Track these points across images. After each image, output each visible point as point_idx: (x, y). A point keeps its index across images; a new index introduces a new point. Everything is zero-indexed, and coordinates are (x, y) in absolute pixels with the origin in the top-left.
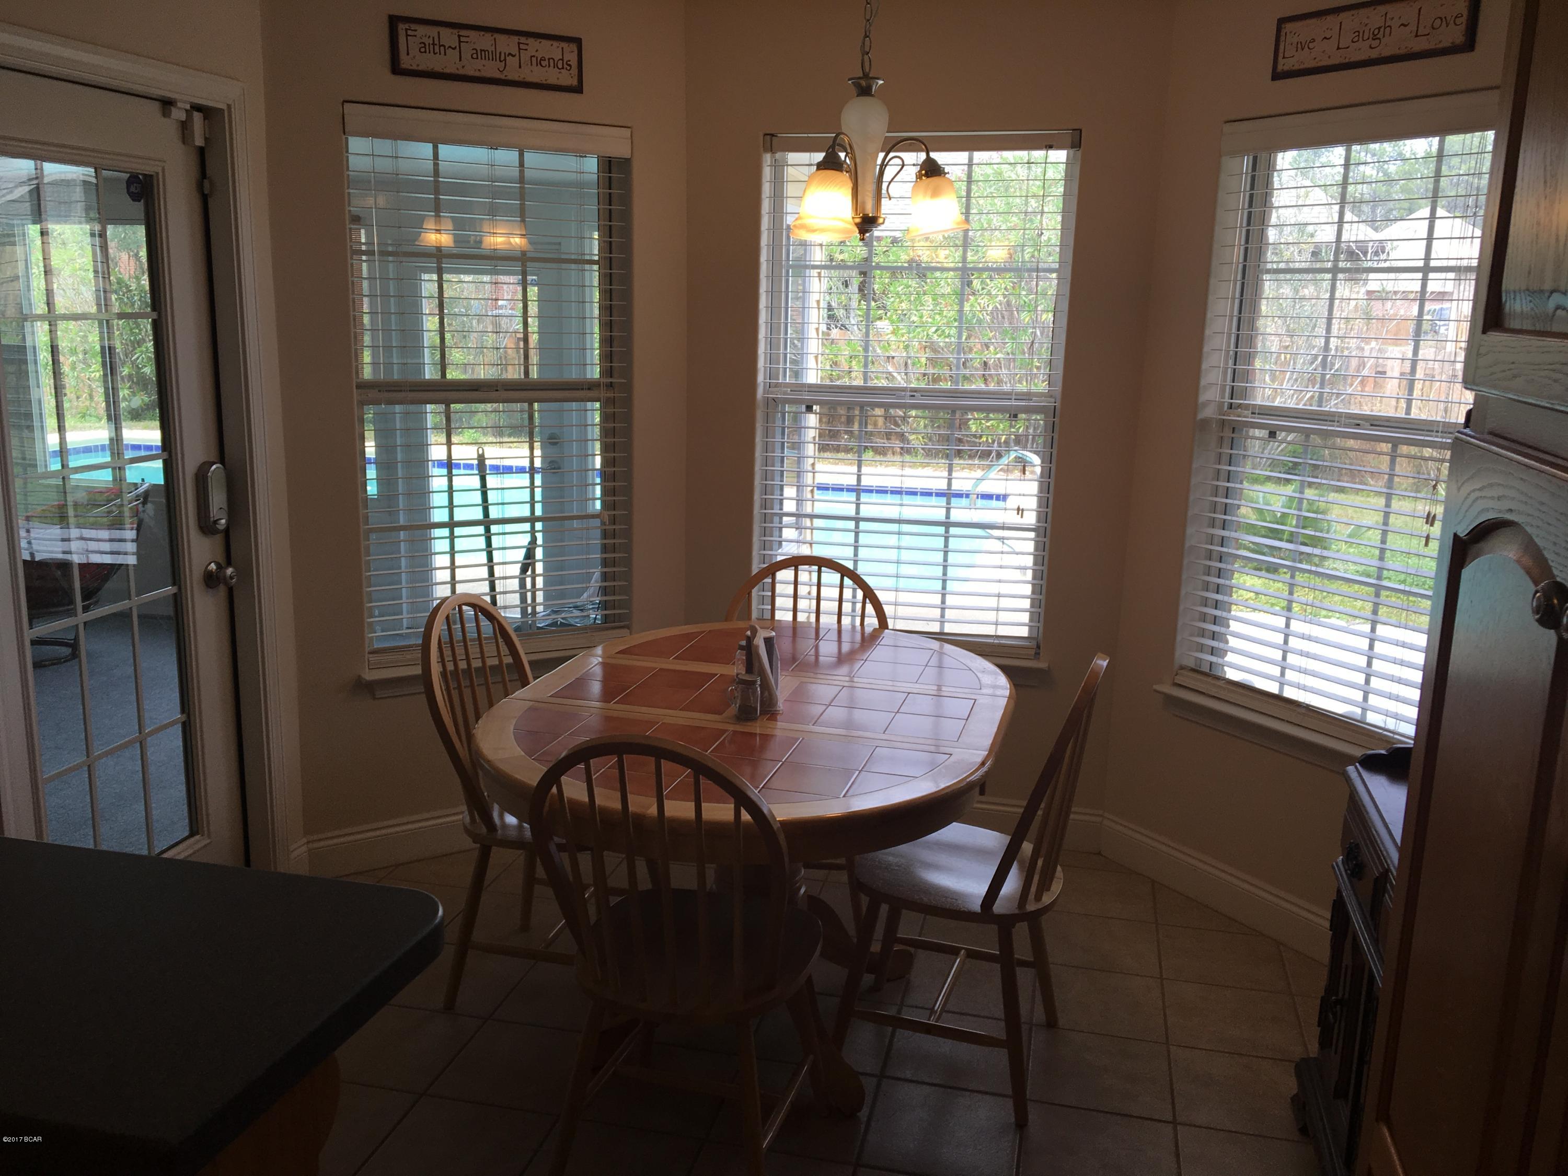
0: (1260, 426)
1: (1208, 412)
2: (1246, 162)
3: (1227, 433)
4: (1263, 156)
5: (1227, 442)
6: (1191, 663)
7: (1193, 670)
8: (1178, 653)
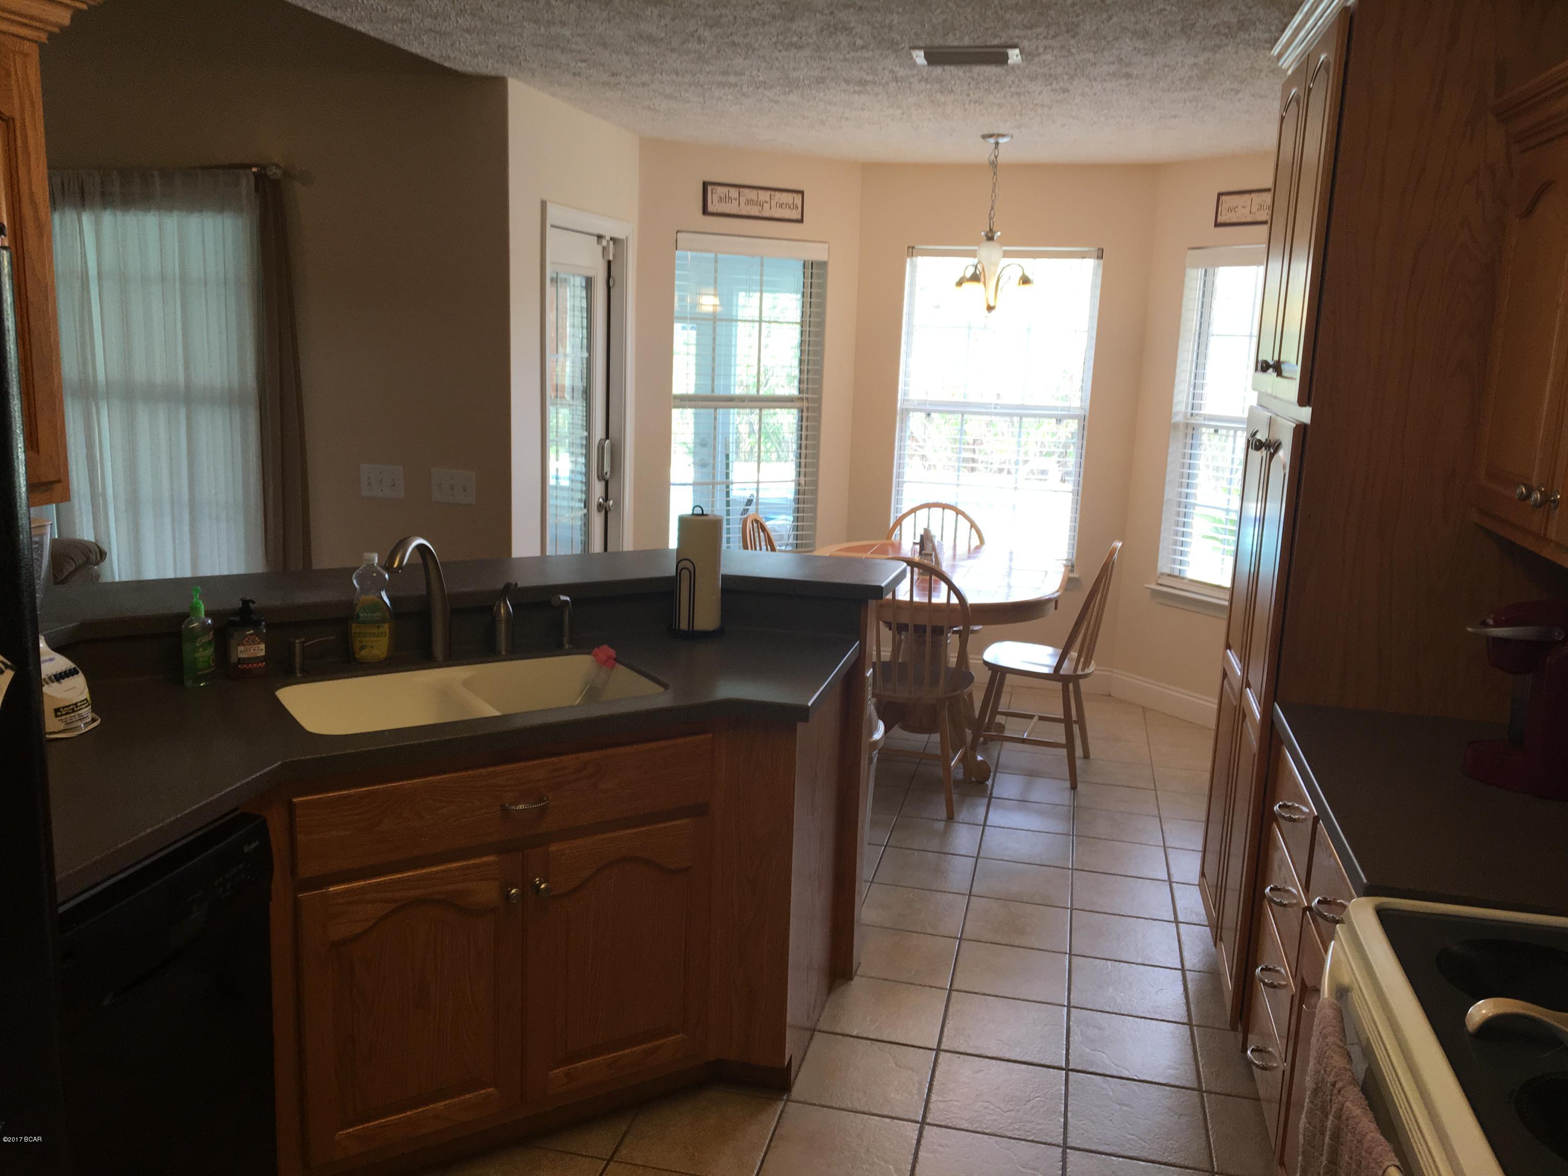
0: (1208, 426)
1: (1178, 418)
2: (1201, 272)
3: (1190, 431)
4: (1210, 271)
5: (1189, 437)
6: (1168, 571)
7: (1169, 575)
8: (1159, 565)
